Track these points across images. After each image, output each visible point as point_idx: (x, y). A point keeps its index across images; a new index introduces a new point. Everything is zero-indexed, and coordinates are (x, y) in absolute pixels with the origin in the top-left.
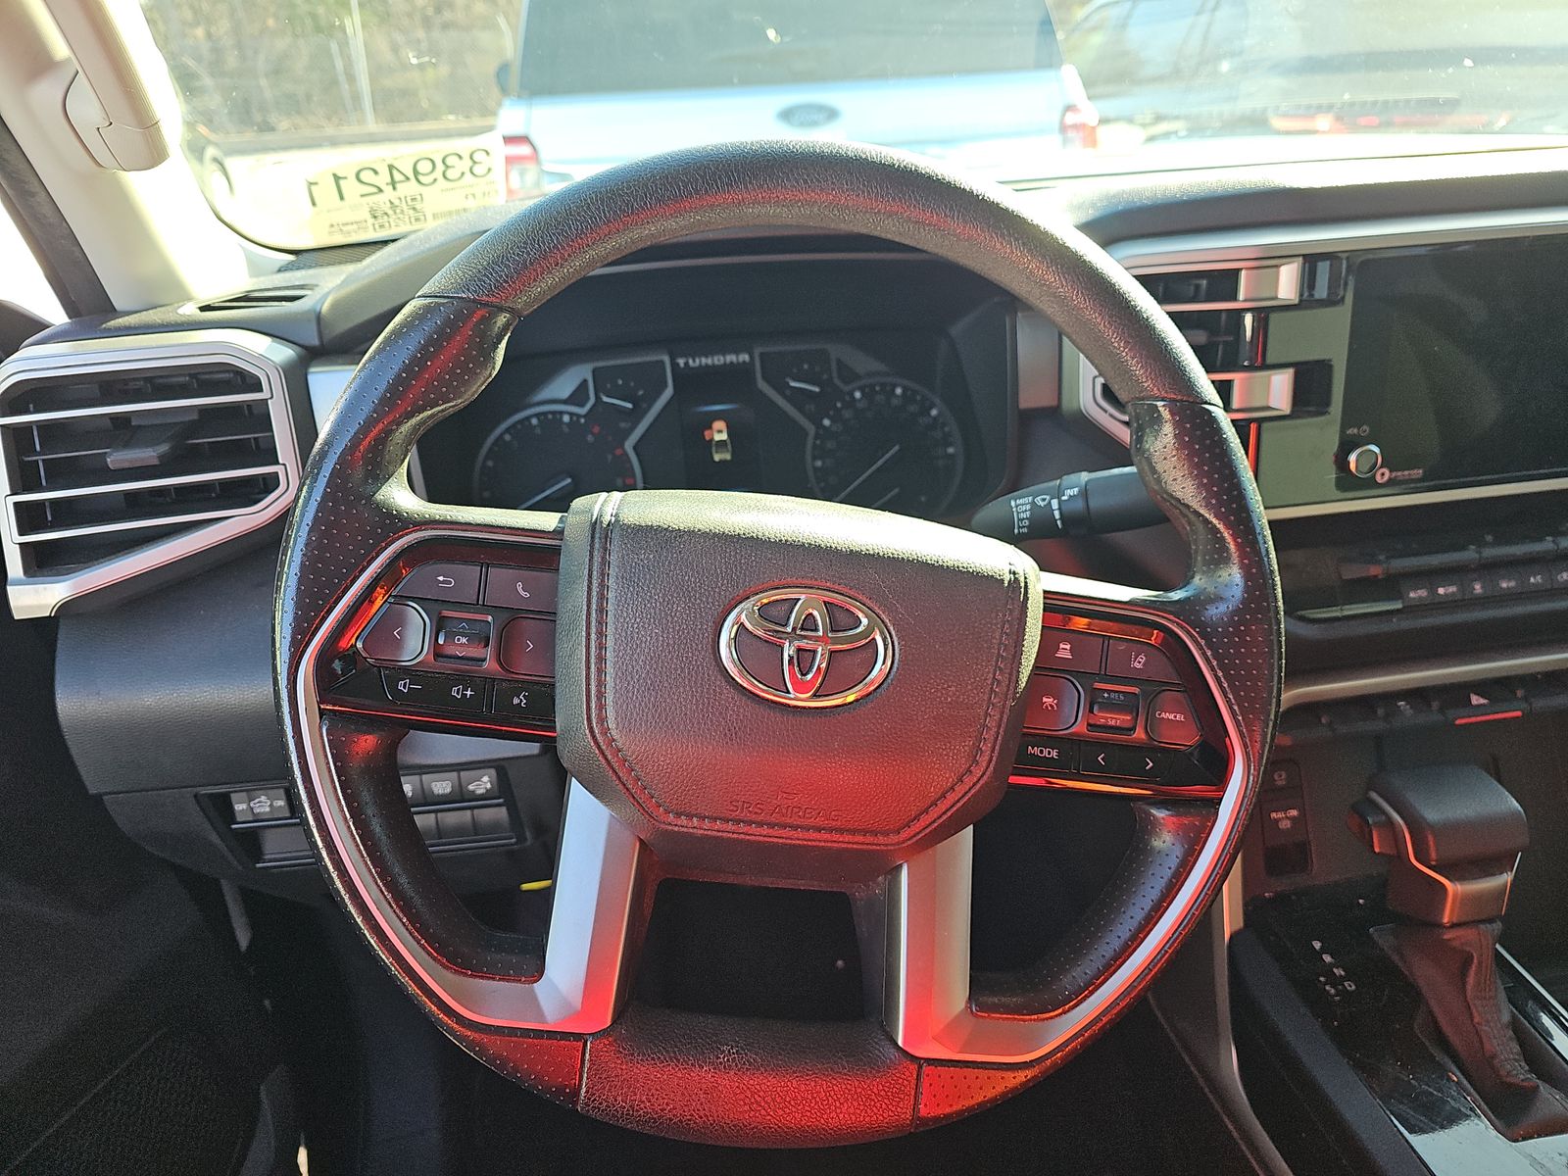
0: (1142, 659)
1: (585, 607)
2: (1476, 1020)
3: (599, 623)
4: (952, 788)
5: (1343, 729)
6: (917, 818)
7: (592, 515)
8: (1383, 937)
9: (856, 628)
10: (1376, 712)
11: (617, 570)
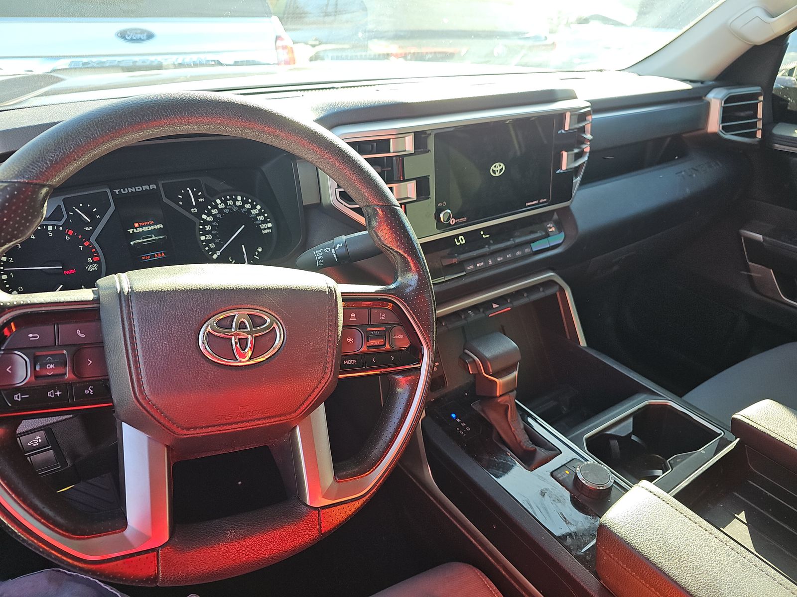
0: (384, 315)
1: (122, 337)
2: (513, 430)
3: (132, 344)
4: (317, 387)
5: (450, 326)
6: (303, 403)
7: (117, 289)
8: (476, 406)
9: (265, 324)
10: (461, 317)
11: (137, 315)
